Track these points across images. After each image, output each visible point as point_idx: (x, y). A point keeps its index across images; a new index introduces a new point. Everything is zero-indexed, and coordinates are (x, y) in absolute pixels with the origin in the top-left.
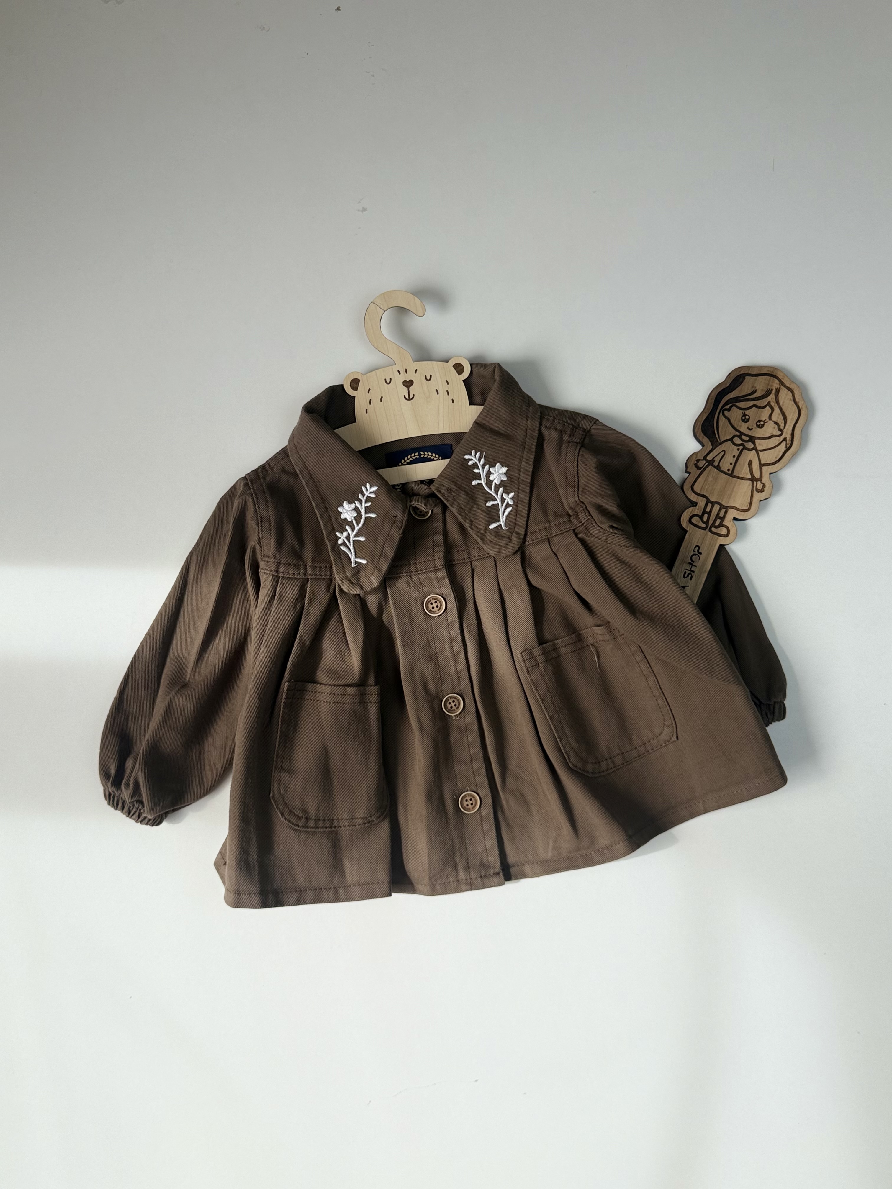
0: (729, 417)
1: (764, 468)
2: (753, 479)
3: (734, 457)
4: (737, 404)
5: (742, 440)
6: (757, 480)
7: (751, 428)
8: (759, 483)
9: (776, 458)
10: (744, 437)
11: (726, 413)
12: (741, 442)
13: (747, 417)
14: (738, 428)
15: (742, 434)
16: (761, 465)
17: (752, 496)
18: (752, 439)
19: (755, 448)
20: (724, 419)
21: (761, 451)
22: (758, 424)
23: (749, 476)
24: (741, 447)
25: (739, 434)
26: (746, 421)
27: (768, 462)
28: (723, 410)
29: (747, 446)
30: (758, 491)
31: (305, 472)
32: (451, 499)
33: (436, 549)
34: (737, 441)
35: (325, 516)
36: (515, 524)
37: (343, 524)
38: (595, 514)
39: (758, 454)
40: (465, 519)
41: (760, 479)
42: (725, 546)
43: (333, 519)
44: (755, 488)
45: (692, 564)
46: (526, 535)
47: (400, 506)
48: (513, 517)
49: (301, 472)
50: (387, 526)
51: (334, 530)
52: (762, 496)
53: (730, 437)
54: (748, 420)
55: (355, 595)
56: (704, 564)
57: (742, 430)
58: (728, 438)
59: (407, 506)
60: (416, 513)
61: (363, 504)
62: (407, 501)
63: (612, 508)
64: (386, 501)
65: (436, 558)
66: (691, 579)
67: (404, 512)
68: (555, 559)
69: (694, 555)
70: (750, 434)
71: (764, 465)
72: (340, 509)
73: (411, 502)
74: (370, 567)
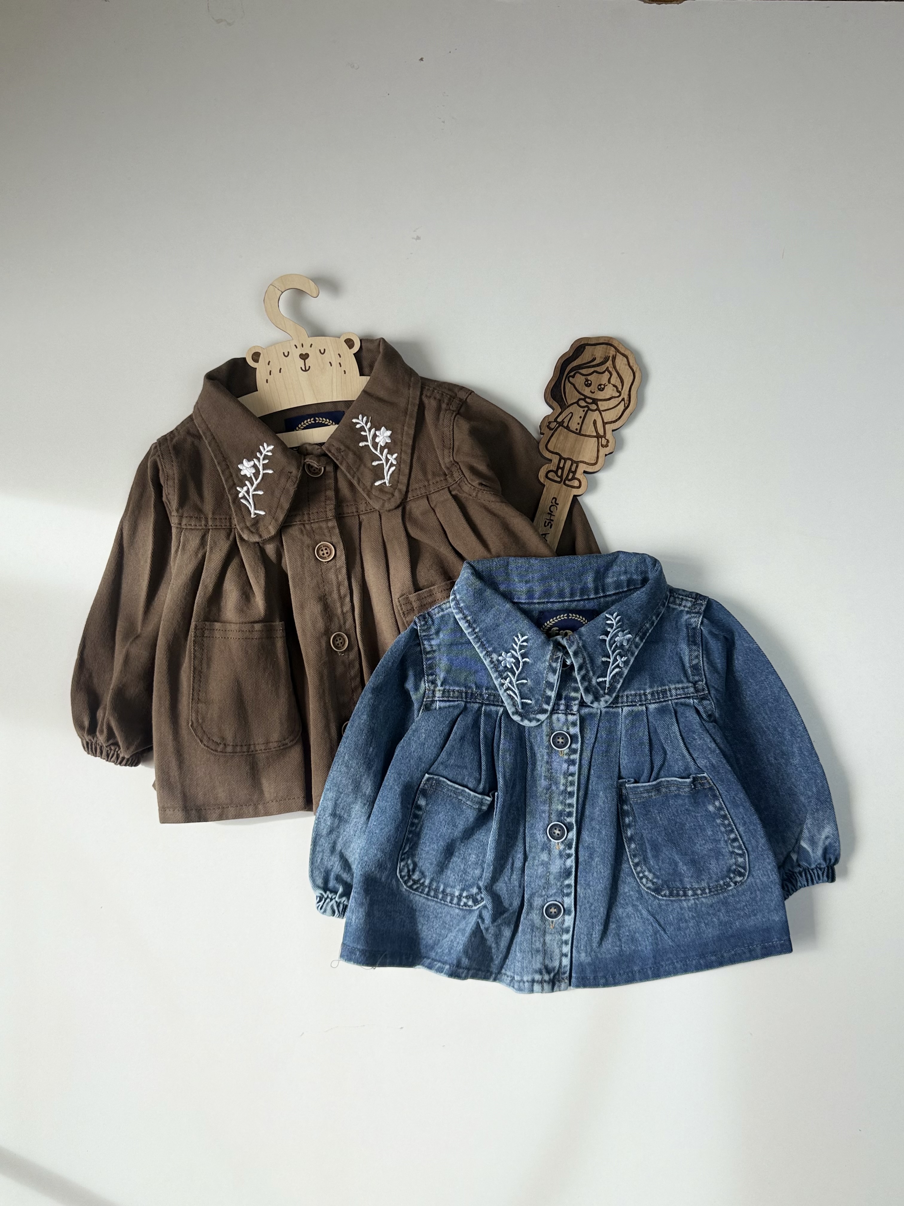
0: (574, 383)
1: (607, 426)
2: (598, 436)
3: (581, 417)
4: (580, 371)
5: (586, 402)
6: (601, 437)
7: (593, 391)
8: (603, 439)
9: (617, 416)
10: (588, 400)
11: (571, 379)
12: (586, 404)
13: (589, 382)
14: (582, 392)
15: (586, 397)
16: (604, 424)
17: (598, 451)
18: (595, 401)
19: (598, 409)
20: (570, 384)
21: (603, 411)
22: (599, 387)
23: (595, 434)
24: (586, 409)
25: (583, 397)
26: (588, 385)
27: (610, 420)
28: (568, 377)
29: (591, 408)
30: (602, 446)
31: (208, 434)
32: (340, 458)
33: (328, 502)
34: (582, 403)
35: (227, 472)
36: (398, 482)
37: (243, 480)
38: (467, 473)
39: (601, 414)
40: (353, 477)
41: (604, 436)
42: (578, 498)
43: (234, 476)
44: (600, 444)
45: (551, 513)
46: (407, 492)
47: (294, 462)
48: (396, 475)
49: (204, 433)
50: (283, 480)
51: (234, 485)
52: (607, 450)
53: (576, 401)
54: (590, 384)
55: (255, 543)
56: (561, 513)
57: (586, 394)
58: (575, 401)
59: (301, 463)
60: (310, 471)
61: (261, 461)
62: (301, 459)
63: (482, 467)
64: (282, 459)
65: (327, 510)
66: (551, 527)
67: (298, 468)
68: (433, 514)
69: (552, 506)
70: (593, 397)
71: (607, 423)
72: (240, 466)
73: (305, 459)
74: (268, 518)
